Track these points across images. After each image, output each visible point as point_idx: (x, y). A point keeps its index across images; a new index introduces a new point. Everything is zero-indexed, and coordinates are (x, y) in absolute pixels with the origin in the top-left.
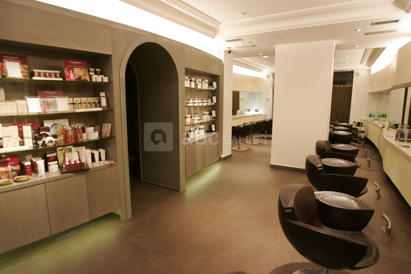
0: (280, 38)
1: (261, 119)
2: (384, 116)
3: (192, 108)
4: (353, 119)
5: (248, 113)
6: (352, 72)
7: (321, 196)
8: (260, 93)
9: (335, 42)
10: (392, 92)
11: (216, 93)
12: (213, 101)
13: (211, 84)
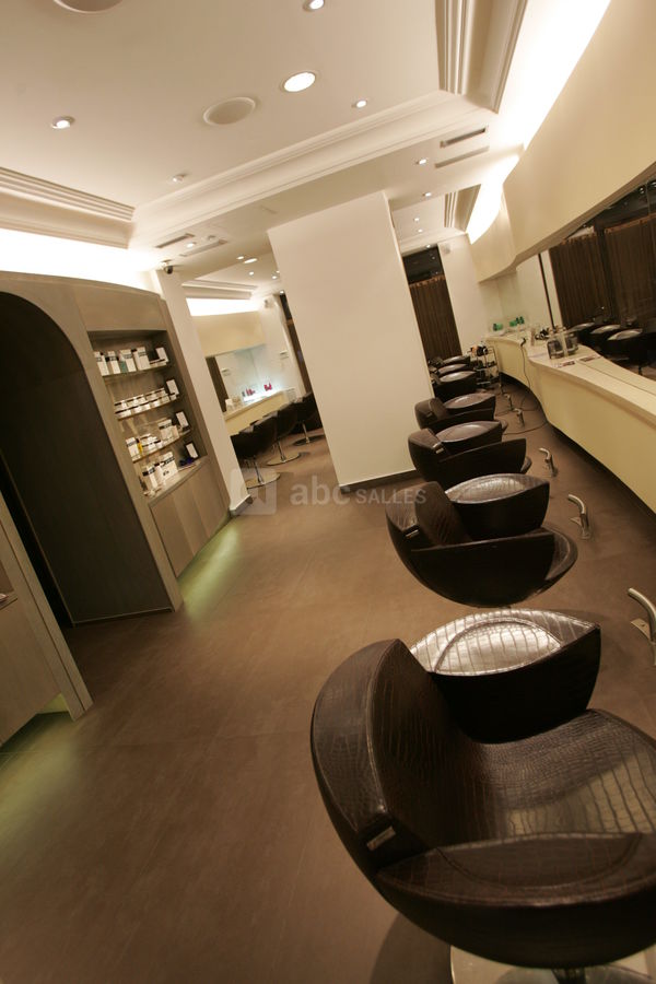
0: (272, 212)
1: (284, 403)
2: (520, 321)
3: (130, 422)
4: (467, 344)
5: (249, 400)
6: (435, 249)
7: (459, 494)
8: (262, 347)
9: (385, 196)
10: (519, 268)
11: (171, 372)
12: (172, 391)
13: (153, 356)
